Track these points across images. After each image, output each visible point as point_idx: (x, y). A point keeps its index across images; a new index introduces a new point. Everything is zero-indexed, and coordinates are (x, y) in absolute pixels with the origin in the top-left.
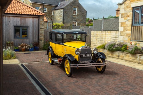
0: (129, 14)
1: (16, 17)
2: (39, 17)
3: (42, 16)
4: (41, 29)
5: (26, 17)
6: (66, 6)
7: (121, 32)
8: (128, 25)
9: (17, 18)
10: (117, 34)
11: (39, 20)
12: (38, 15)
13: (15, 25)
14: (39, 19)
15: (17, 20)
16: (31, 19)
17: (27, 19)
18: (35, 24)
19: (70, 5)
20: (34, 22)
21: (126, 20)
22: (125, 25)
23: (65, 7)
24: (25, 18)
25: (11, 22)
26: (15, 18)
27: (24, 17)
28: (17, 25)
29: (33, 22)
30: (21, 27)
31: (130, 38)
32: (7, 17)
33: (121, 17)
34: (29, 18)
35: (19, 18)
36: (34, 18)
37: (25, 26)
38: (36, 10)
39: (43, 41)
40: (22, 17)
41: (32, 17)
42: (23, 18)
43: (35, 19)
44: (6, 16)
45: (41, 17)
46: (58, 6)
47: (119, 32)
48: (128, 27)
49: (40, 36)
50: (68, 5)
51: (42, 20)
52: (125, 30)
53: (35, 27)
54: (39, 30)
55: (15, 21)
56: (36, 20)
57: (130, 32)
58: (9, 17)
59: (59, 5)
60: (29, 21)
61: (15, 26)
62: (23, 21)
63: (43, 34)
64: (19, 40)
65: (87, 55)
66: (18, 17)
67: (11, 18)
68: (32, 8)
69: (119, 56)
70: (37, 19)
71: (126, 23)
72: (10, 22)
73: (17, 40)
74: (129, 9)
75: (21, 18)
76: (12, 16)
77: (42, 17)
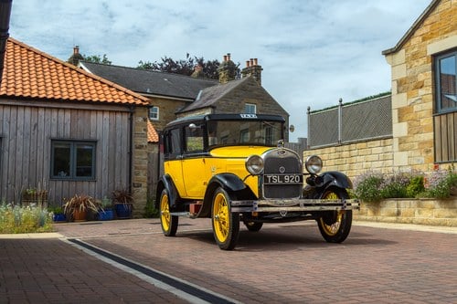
0: (421, 77)
1: (58, 109)
2: (130, 109)
3: (141, 105)
4: (137, 148)
5: (90, 110)
6: (221, 99)
7: (402, 141)
8: (423, 114)
9: (61, 113)
10: (389, 148)
11: (131, 120)
12: (127, 105)
13: (54, 135)
14: (132, 115)
15: (61, 121)
16: (106, 116)
17: (93, 116)
18: (118, 133)
19: (235, 95)
21: (413, 100)
22: (412, 116)
23: (217, 102)
24: (87, 113)
25: (41, 126)
26: (55, 113)
27: (84, 110)
28: (62, 136)
29: (114, 126)
30: (72, 143)
31: (432, 154)
32: (28, 111)
33: (398, 92)
34: (100, 115)
35: (68, 115)
36: (116, 112)
37: (86, 138)
38: (124, 89)
39: (143, 190)
40: (78, 110)
41: (110, 111)
42: (80, 114)
43: (119, 116)
44: (25, 107)
45: (139, 111)
46: (194, 99)
47: (396, 141)
48: (422, 120)
49: (133, 170)
50: (227, 94)
51: (141, 119)
52: (414, 130)
53: (118, 142)
54: (130, 154)
55: (54, 122)
56: (122, 120)
57: (430, 136)
58: (34, 112)
59: (198, 99)
60: (100, 125)
61: (52, 140)
62: (80, 122)
63: (145, 164)
64: (66, 183)
65: (287, 178)
66: (64, 109)
67: (41, 112)
68: (111, 84)
69: (398, 214)
70: (126, 117)
71: (416, 108)
72: (36, 125)
73: (60, 183)
74: (421, 61)
75: (74, 113)
76: (45, 108)
77: (142, 110)
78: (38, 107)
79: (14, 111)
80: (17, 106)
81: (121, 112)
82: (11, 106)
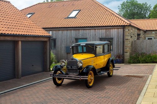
1: (101, 29)
2: (124, 27)
3: (126, 25)
4: (126, 40)
5: (111, 29)
11: (124, 31)
12: (122, 26)
13: (100, 37)
14: (123, 29)
15: (102, 33)
16: (116, 30)
17: (112, 30)
18: (120, 35)
20: (119, 33)
24: (110, 30)
25: (97, 35)
28: (102, 37)
30: (106, 39)
32: (93, 30)
34: (114, 30)
36: (119, 28)
37: (110, 37)
38: (124, 20)
39: (128, 54)
41: (117, 28)
42: (108, 30)
43: (120, 30)
45: (126, 27)
49: (125, 48)
51: (127, 30)
53: (120, 38)
54: (123, 42)
55: (100, 33)
60: (114, 33)
62: (108, 33)
65: (73, 67)
66: (103, 29)
67: (97, 30)
72: (95, 34)
75: (106, 30)
77: (128, 27)
78: (96, 29)
79: (90, 30)
80: (90, 29)
81: (121, 28)
82: (89, 29)
